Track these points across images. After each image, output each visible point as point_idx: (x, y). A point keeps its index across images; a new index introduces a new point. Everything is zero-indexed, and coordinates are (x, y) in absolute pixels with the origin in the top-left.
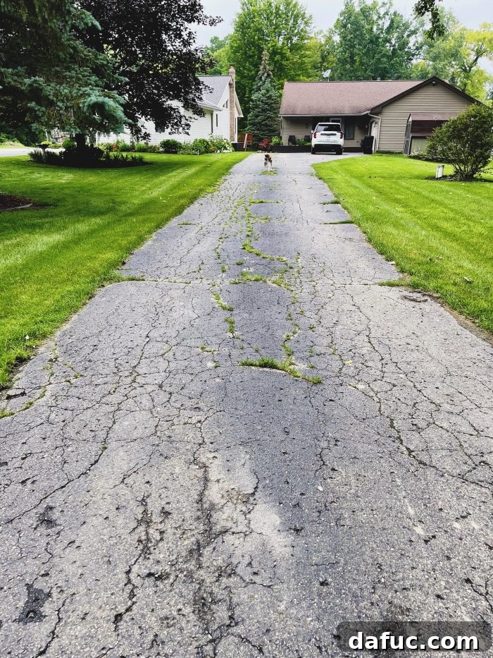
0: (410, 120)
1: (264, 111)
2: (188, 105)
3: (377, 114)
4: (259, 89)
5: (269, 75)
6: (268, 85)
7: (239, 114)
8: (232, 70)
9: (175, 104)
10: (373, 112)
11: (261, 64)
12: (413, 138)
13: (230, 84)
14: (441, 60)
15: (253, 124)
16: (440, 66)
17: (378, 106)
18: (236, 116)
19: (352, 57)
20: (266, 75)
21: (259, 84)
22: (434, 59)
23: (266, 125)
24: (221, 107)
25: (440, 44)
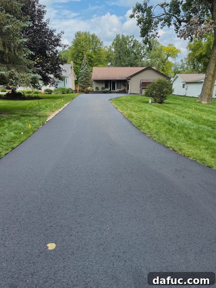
0: (141, 82)
1: (85, 77)
2: (57, 76)
3: (129, 80)
4: (83, 69)
5: (86, 63)
6: (86, 67)
7: (75, 78)
8: (72, 62)
9: (52, 76)
10: (128, 79)
11: (83, 59)
12: (142, 88)
13: (71, 67)
14: (154, 58)
15: (81, 82)
16: (153, 61)
17: (129, 77)
18: (74, 79)
19: (120, 57)
20: (85, 63)
21: (83, 67)
22: (151, 58)
23: (86, 82)
24: (68, 76)
25: (153, 52)
